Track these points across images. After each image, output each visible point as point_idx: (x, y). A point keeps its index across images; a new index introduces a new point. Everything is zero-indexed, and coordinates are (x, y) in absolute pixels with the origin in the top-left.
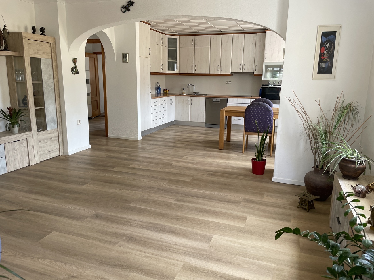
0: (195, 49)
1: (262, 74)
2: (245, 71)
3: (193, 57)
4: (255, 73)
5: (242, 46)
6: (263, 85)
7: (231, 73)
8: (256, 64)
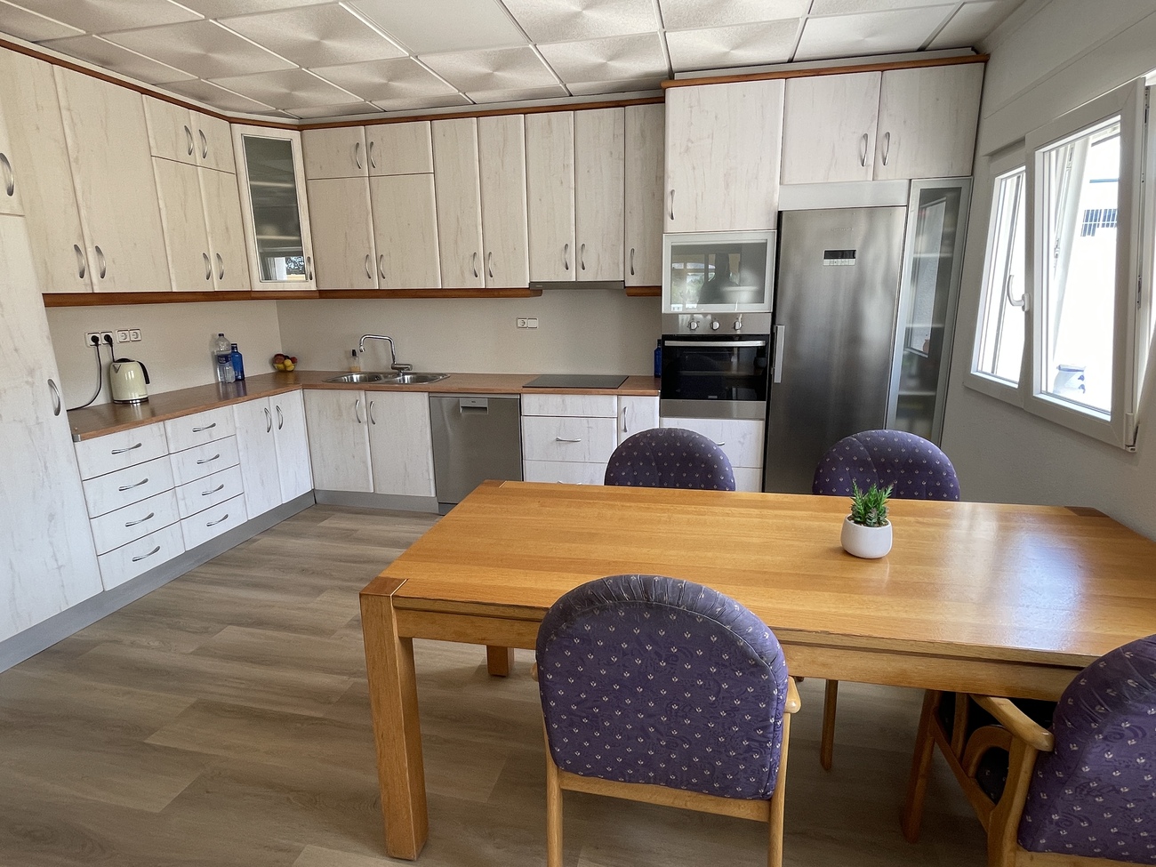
0: (374, 186)
1: (661, 287)
2: (586, 276)
3: (367, 220)
4: (632, 282)
5: (565, 166)
6: (666, 337)
7: (531, 283)
8: (634, 242)
